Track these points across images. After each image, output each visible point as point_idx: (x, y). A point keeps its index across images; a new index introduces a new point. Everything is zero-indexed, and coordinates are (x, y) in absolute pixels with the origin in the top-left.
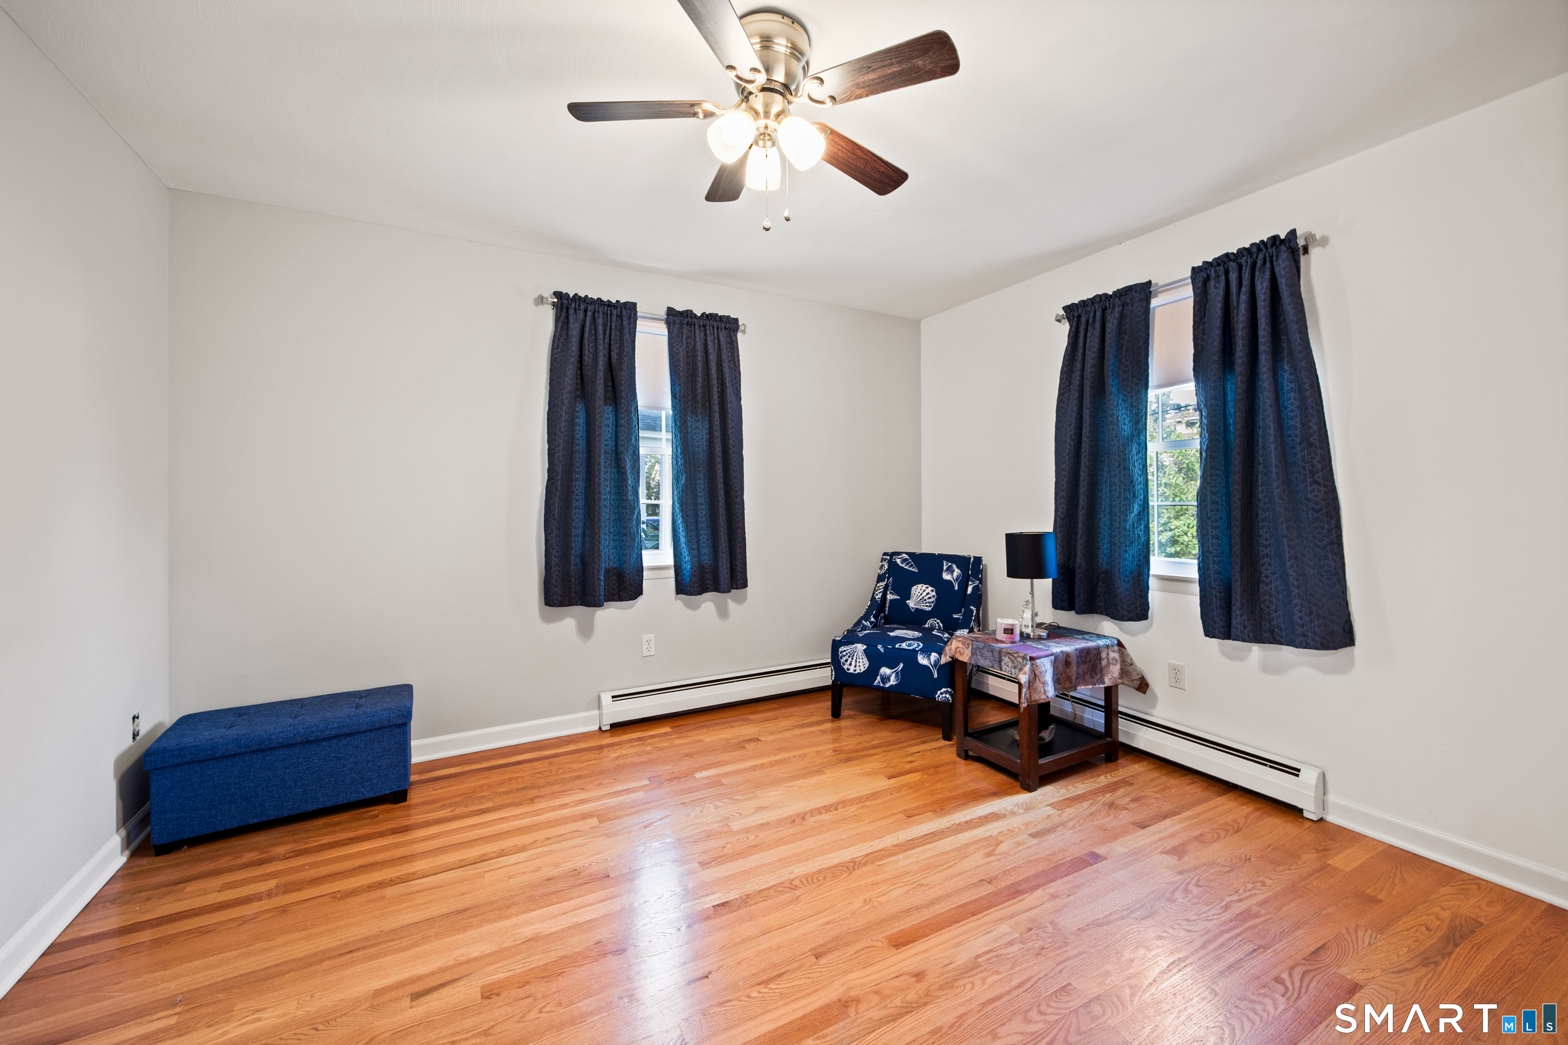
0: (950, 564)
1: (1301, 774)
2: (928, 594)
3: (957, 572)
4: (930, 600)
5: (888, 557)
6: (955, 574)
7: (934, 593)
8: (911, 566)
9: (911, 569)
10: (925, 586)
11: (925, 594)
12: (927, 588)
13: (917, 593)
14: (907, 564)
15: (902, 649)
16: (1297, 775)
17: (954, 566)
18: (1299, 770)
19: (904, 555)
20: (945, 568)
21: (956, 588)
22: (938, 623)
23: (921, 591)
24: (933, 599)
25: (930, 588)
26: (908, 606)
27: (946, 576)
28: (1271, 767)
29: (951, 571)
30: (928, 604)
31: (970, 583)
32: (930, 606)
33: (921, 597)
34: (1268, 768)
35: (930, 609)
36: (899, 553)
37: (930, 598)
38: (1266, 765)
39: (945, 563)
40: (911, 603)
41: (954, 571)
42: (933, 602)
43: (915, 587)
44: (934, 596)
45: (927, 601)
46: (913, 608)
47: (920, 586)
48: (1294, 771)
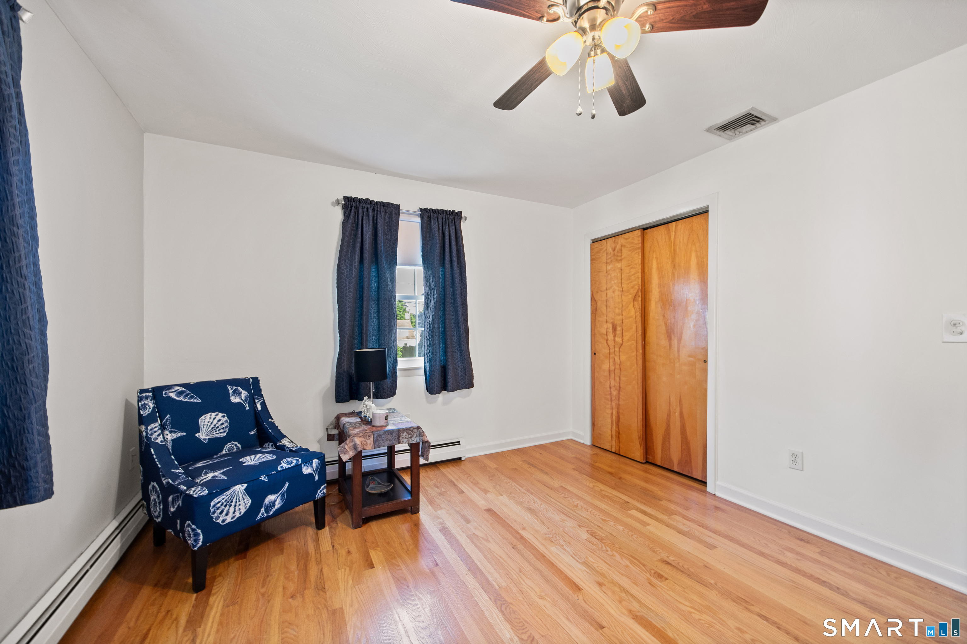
0: (235, 388)
1: (461, 443)
2: (220, 420)
3: (244, 393)
4: (223, 426)
5: (151, 394)
6: (243, 396)
7: (226, 418)
8: (192, 397)
9: (192, 400)
10: (213, 415)
11: (215, 421)
12: (217, 415)
13: (206, 423)
14: (186, 396)
15: (286, 469)
16: (460, 444)
17: (240, 389)
18: (459, 442)
19: (177, 388)
20: (231, 392)
21: (248, 408)
22: (236, 445)
23: (211, 420)
24: (227, 424)
25: (221, 415)
26: (198, 439)
27: (235, 400)
28: (450, 446)
29: (238, 394)
30: (222, 431)
31: (256, 401)
32: (225, 432)
33: (212, 426)
34: (449, 447)
35: (225, 434)
36: (169, 387)
37: (222, 424)
38: (448, 446)
39: (229, 387)
40: (202, 436)
41: (241, 393)
42: (226, 427)
43: (203, 417)
44: (226, 421)
45: (220, 427)
46: (205, 440)
47: (208, 415)
48: (458, 443)
